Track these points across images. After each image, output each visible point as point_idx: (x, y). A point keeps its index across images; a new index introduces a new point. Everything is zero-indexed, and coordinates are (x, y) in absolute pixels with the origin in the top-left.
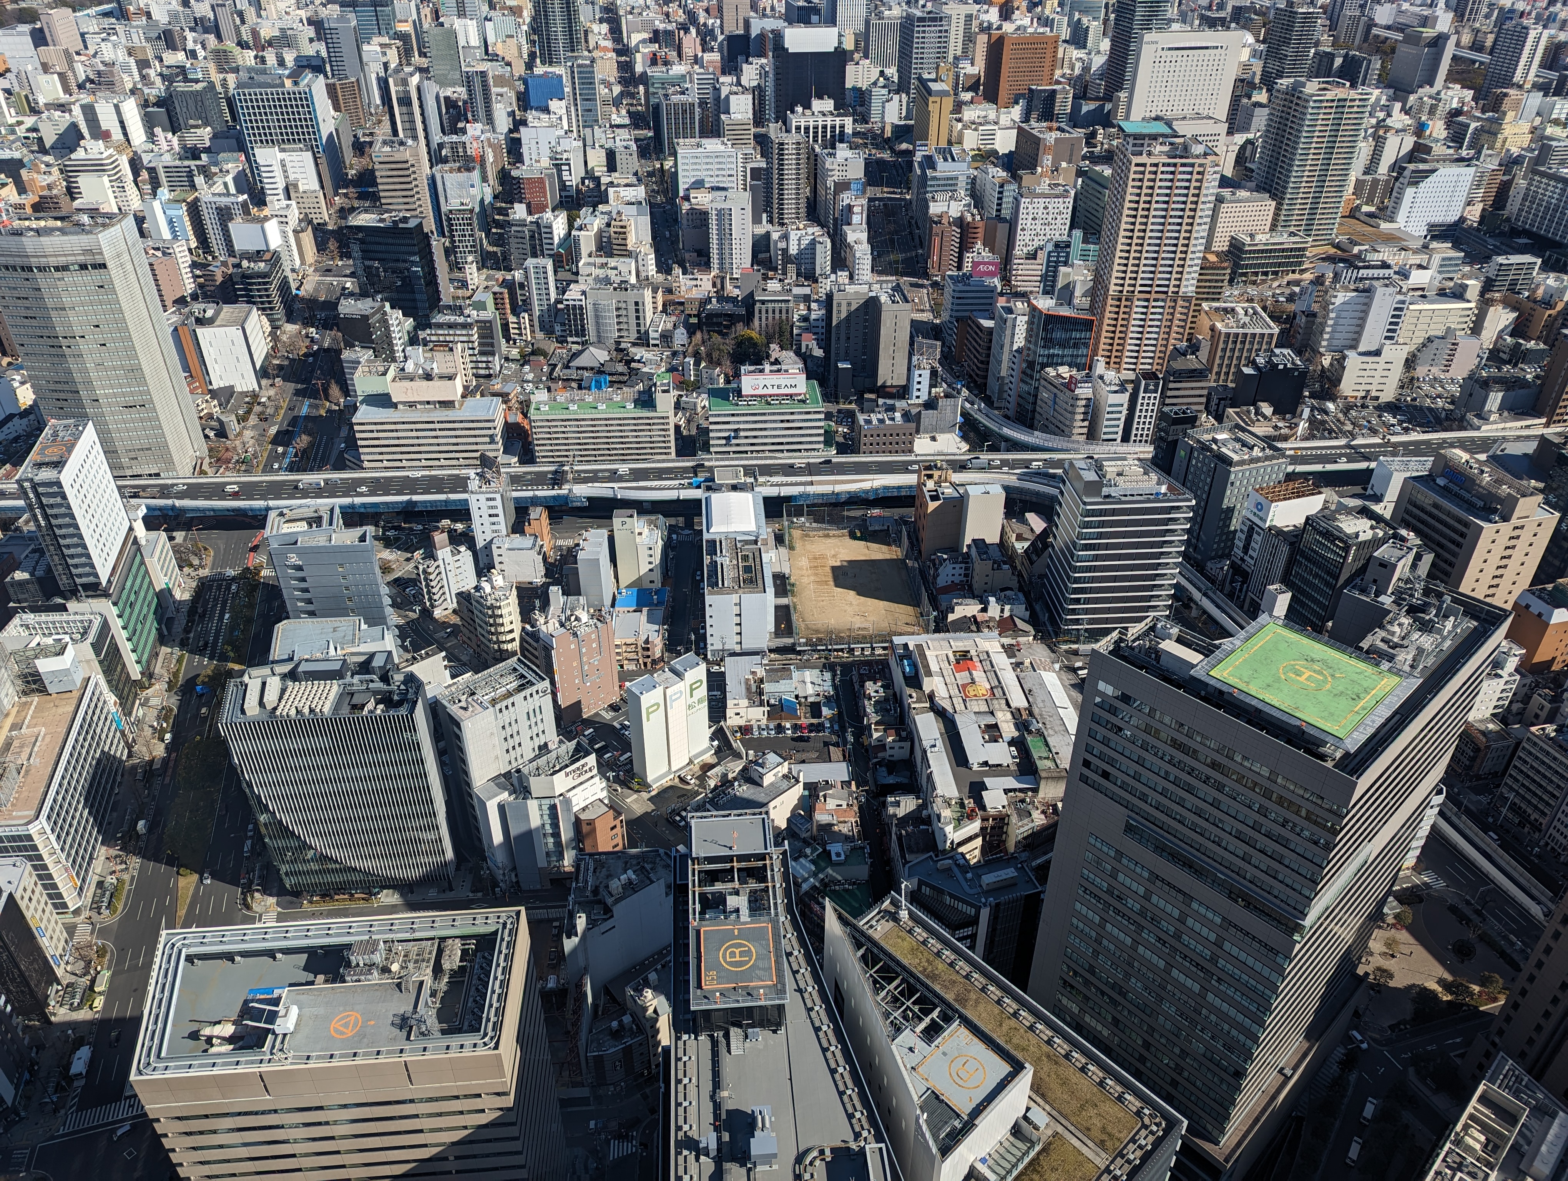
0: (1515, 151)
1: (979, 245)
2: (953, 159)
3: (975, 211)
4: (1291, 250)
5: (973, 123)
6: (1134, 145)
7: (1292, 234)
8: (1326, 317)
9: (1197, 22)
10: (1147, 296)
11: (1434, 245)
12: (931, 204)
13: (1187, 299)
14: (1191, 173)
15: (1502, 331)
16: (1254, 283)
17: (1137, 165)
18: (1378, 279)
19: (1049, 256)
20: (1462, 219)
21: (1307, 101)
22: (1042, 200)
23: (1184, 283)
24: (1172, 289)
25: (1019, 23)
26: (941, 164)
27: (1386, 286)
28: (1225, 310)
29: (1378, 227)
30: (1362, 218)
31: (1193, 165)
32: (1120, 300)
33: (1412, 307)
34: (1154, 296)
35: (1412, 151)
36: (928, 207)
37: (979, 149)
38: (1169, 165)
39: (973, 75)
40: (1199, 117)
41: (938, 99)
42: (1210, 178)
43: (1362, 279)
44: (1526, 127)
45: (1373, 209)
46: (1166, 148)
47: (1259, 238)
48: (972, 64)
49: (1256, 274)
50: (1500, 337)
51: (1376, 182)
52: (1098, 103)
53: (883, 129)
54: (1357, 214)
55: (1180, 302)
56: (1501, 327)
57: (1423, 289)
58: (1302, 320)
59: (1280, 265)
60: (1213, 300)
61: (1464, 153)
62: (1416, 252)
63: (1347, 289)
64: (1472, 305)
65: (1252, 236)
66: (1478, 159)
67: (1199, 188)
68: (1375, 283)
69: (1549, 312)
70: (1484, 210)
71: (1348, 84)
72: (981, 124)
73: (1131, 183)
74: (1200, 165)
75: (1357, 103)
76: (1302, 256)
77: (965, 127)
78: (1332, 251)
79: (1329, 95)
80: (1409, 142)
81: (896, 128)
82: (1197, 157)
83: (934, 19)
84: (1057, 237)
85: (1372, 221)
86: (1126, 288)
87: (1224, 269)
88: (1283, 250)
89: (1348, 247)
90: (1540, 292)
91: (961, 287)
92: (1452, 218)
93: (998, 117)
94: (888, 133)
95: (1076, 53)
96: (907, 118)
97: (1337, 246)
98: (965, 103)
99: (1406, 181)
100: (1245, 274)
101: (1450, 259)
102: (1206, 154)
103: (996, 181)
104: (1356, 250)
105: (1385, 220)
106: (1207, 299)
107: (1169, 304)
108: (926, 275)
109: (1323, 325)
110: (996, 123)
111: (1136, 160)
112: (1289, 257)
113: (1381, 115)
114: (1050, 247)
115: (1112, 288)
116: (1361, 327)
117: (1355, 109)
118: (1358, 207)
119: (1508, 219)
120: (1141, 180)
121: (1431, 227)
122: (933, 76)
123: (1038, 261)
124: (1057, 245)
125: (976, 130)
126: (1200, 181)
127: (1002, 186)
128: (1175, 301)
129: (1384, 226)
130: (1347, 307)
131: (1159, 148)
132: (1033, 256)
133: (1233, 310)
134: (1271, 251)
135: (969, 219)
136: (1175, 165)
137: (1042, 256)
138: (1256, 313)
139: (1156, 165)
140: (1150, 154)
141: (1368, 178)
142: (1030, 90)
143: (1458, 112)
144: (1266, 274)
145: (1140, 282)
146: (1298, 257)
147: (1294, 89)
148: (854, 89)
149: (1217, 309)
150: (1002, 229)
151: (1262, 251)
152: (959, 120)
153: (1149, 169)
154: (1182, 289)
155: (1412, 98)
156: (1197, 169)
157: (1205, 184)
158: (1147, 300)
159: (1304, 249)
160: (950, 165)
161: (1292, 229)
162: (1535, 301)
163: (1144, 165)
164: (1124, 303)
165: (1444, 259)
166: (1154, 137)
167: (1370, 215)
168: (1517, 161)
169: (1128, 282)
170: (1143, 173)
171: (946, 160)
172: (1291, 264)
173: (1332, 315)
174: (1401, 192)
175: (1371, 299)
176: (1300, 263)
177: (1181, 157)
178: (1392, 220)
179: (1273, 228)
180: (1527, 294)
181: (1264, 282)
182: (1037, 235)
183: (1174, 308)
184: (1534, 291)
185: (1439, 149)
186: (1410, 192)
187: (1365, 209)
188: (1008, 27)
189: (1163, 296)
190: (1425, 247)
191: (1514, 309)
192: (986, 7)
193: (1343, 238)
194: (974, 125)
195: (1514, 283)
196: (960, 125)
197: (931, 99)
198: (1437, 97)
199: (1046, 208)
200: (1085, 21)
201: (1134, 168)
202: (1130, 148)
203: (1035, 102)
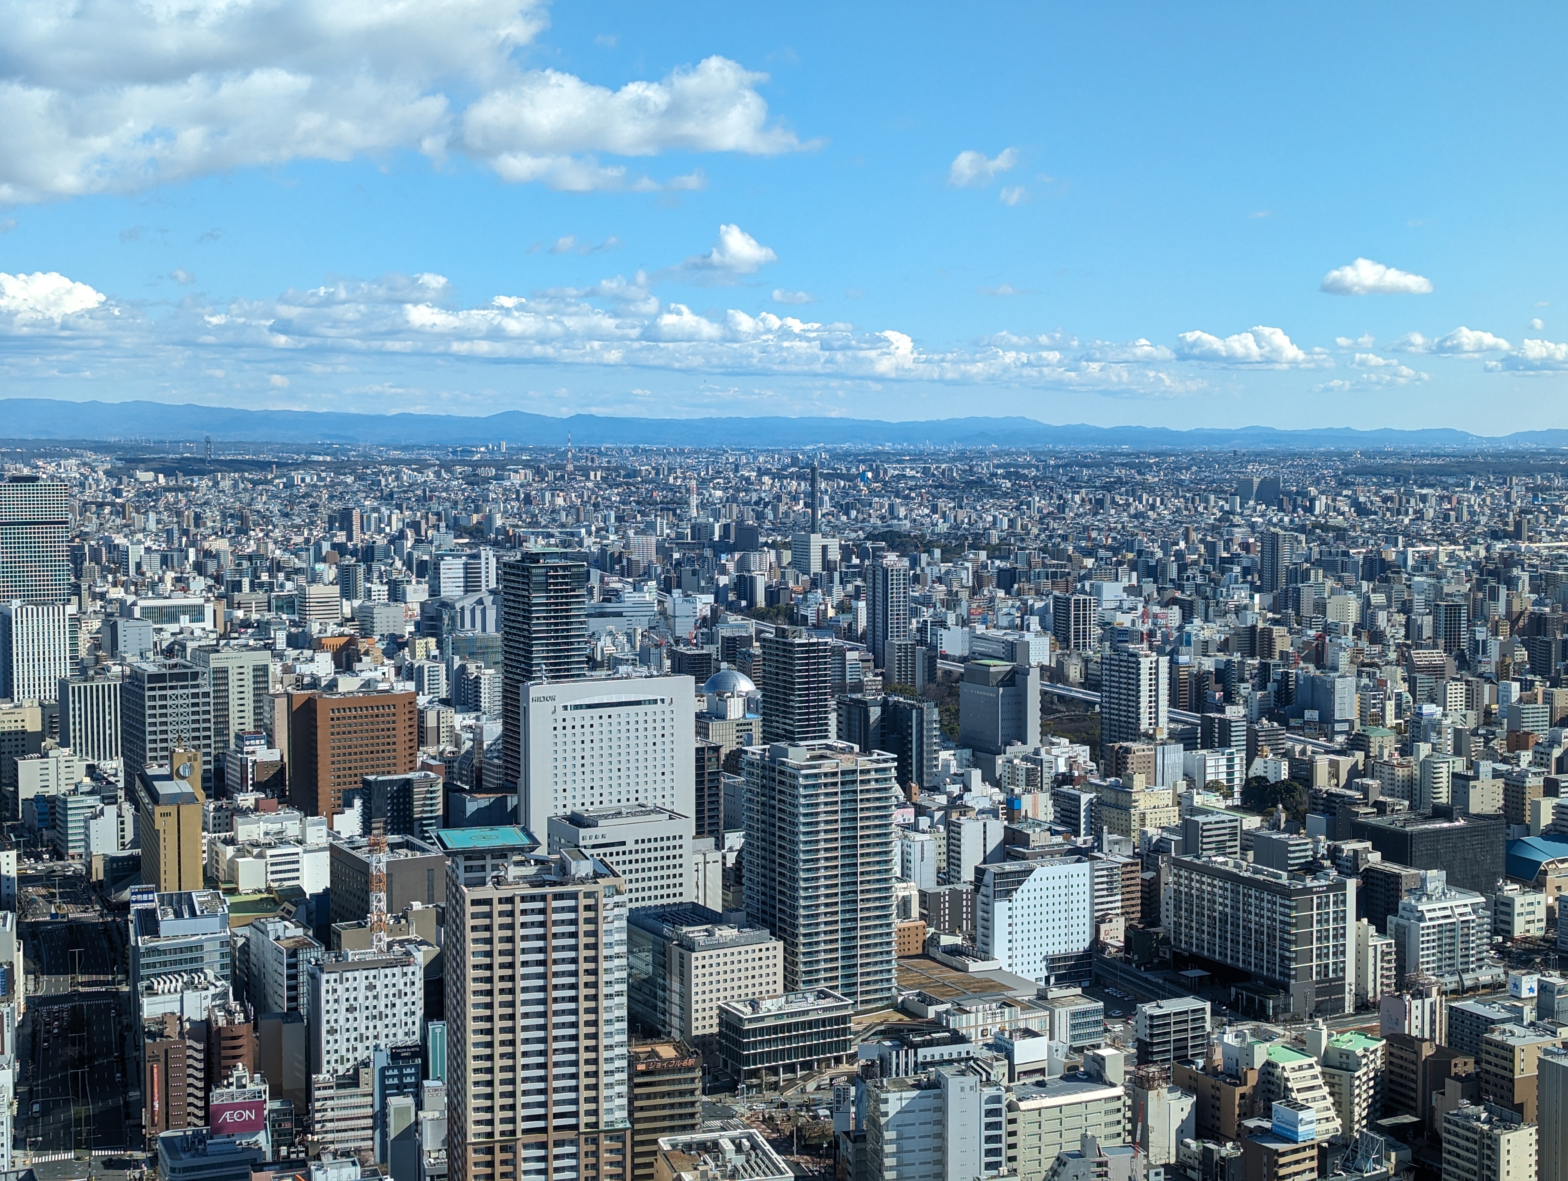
0: (1153, 832)
1: (240, 1070)
2: (193, 914)
3: (234, 1005)
4: (824, 1022)
5: (257, 845)
6: (467, 869)
7: (822, 995)
8: (879, 1138)
9: (668, 663)
10: (541, 1137)
11: (1055, 993)
12: (145, 1001)
13: (616, 1135)
14: (575, 909)
15: (1181, 1132)
16: (775, 1086)
17: (475, 903)
18: (950, 1062)
19: (383, 1077)
20: (1097, 946)
21: (795, 777)
22: (361, 974)
23: (604, 1105)
24: (584, 1120)
25: (366, 675)
26: (168, 924)
27: (962, 1073)
28: (703, 1147)
29: (965, 969)
30: (940, 956)
31: (574, 896)
32: (490, 1151)
33: (1023, 1105)
34: (553, 1136)
35: (1005, 841)
36: (139, 1007)
37: (269, 890)
38: (533, 898)
39: (271, 764)
40: (643, 810)
41: (173, 809)
42: (611, 914)
43: (925, 1065)
44: (1165, 796)
45: (958, 940)
46: (531, 870)
47: (769, 1006)
48: (270, 744)
49: (774, 1071)
50: (1180, 1142)
51: (956, 895)
52: (493, 797)
53: (89, 866)
54: (932, 951)
55: (605, 1143)
56: (1176, 1124)
57: (1041, 1071)
58: (847, 1149)
59: (811, 1050)
60: (684, 1129)
61: (1080, 841)
62: (1027, 1007)
63: (902, 1086)
64: (1119, 1091)
65: (754, 1004)
66: (1100, 850)
67: (595, 934)
68: (946, 1071)
69: (1239, 1090)
70: (1127, 929)
71: (857, 748)
72: (269, 846)
73: (470, 935)
74: (588, 895)
75: (873, 775)
76: (845, 1031)
77: (242, 852)
78: (895, 1017)
79: (827, 766)
80: (997, 830)
81: (111, 862)
82: (582, 881)
83: (182, 677)
84: (401, 1039)
85: (956, 960)
86: (499, 1127)
87: (691, 1069)
88: (810, 1024)
89: (917, 1008)
90: (1218, 1057)
91: (187, 1160)
92: (1080, 943)
93: (303, 831)
94: (98, 872)
95: (459, 720)
96: (135, 844)
97: (902, 1009)
98: (244, 812)
99: (990, 891)
100: (755, 1073)
101: (1085, 1013)
102: (597, 875)
103: (283, 945)
104: (932, 1012)
105: (976, 957)
106: (663, 1130)
107: (584, 1148)
108: (139, 1141)
109: (879, 1154)
110: (300, 842)
111: (470, 894)
112: (823, 1035)
113: (955, 789)
114: (382, 1060)
115: (472, 1129)
116: (942, 1149)
117: (873, 785)
118: (933, 941)
119: (1166, 941)
120: (488, 928)
121: (1052, 962)
122: (166, 771)
123: (364, 1089)
124: (396, 1055)
125: (261, 856)
126: (594, 921)
127: (293, 954)
128: (595, 1141)
129: (975, 966)
130: (909, 1118)
131: (513, 872)
132: (351, 1081)
133: (716, 1144)
134: (789, 1027)
135: (222, 1022)
136: (543, 898)
137: (369, 1079)
138: (755, 1146)
139: (510, 900)
140: (498, 882)
141: (944, 889)
142: (366, 782)
143: (1066, 779)
144: (791, 1068)
145: (522, 1112)
146: (837, 1033)
147: (773, 760)
148: (39, 799)
149: (688, 1146)
150: (292, 1035)
151: (775, 1029)
152: (231, 842)
153: (498, 908)
154: (604, 1118)
155: (1000, 760)
156: (583, 902)
157: (603, 927)
158: (543, 1145)
159: (844, 1019)
160: (187, 924)
161: (822, 985)
162: (1215, 1073)
163: (488, 902)
164: (499, 1156)
165: (1074, 1015)
166: (502, 853)
167: (954, 951)
168: (1161, 847)
169: (499, 1114)
170: (489, 915)
171: (178, 915)
172: (829, 1047)
173: (890, 1135)
174: (988, 911)
175: (943, 1097)
176: (844, 1045)
177: (554, 884)
178: (986, 955)
179: (790, 986)
180: (1201, 1062)
181: (791, 1083)
182: (361, 1038)
183: (595, 1154)
184: (1209, 1057)
185: (1039, 838)
186: (1001, 908)
187: (946, 940)
188: (347, 684)
189: (570, 1135)
190: (1042, 996)
191: (1188, 1090)
192: (308, 653)
193: (909, 994)
194: (258, 848)
195: (1181, 1046)
196: (230, 851)
197: (158, 810)
198: (1034, 759)
199: (371, 987)
200: (472, 668)
201: (470, 909)
202: (461, 872)
203: (376, 802)
